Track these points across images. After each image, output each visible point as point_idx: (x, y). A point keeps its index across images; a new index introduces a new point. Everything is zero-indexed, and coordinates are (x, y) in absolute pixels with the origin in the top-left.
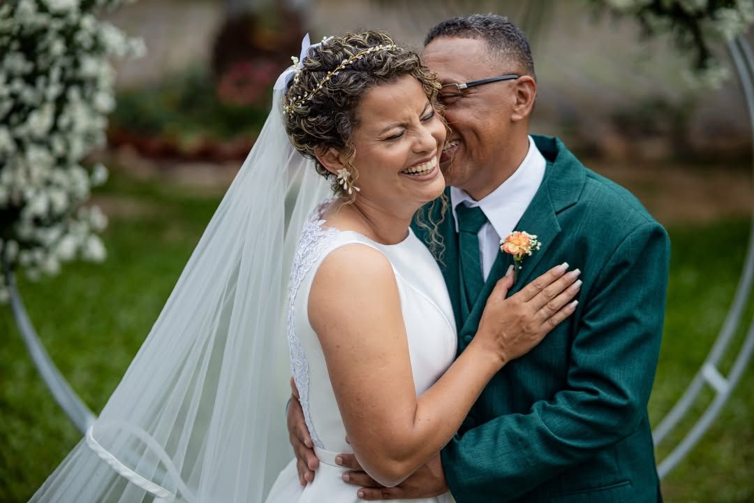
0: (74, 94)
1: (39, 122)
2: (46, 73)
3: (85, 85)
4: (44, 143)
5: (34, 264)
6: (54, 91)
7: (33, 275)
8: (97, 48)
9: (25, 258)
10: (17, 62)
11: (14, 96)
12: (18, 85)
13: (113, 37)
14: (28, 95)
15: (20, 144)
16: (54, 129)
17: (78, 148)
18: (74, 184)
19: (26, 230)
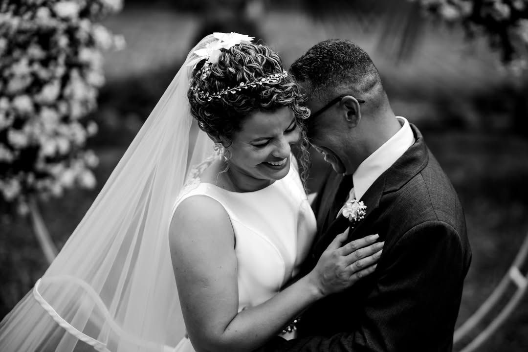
0: (75, 74)
1: (50, 92)
2: (55, 59)
3: (83, 68)
4: (54, 106)
5: (45, 189)
6: (60, 71)
7: (44, 197)
8: (91, 42)
9: (40, 184)
10: (36, 51)
11: (34, 75)
12: (36, 67)
13: (102, 35)
14: (43, 74)
15: (37, 107)
16: (61, 97)
17: (77, 111)
18: (74, 135)
19: (40, 166)
